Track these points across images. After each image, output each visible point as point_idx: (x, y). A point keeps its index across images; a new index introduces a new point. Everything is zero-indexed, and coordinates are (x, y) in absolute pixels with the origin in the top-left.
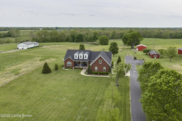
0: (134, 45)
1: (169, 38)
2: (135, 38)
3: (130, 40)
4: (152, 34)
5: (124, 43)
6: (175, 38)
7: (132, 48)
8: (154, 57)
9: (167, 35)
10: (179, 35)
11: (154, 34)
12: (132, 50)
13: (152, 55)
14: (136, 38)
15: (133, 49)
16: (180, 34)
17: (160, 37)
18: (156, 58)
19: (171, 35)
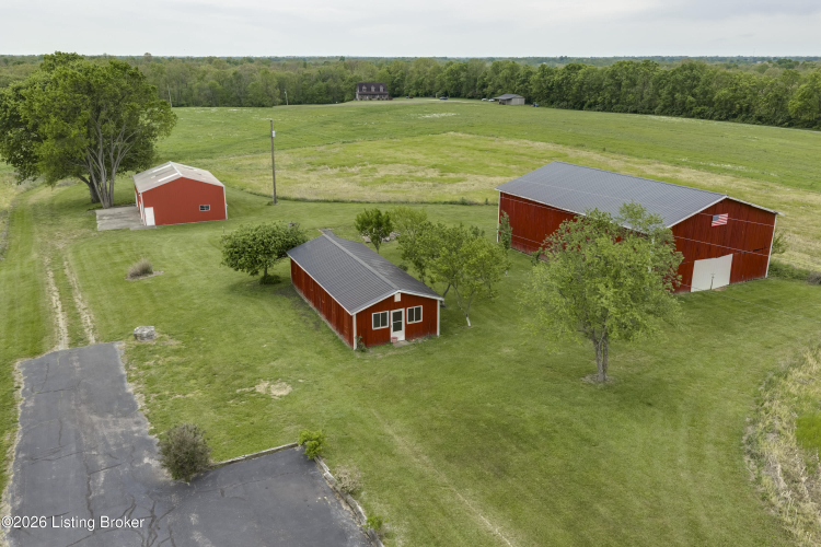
0: (109, 175)
1: (282, 104)
2: (103, 114)
3: (60, 136)
4: (194, 83)
5: (15, 162)
6: (300, 103)
7: (97, 200)
8: (384, 338)
9: (267, 85)
10: (316, 86)
11: (207, 85)
12: (106, 219)
13: (364, 316)
14: (114, 116)
15: (113, 205)
16: (320, 83)
17: (239, 101)
18: (400, 336)
19: (281, 85)
